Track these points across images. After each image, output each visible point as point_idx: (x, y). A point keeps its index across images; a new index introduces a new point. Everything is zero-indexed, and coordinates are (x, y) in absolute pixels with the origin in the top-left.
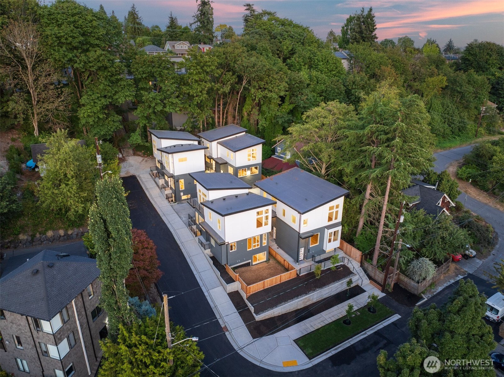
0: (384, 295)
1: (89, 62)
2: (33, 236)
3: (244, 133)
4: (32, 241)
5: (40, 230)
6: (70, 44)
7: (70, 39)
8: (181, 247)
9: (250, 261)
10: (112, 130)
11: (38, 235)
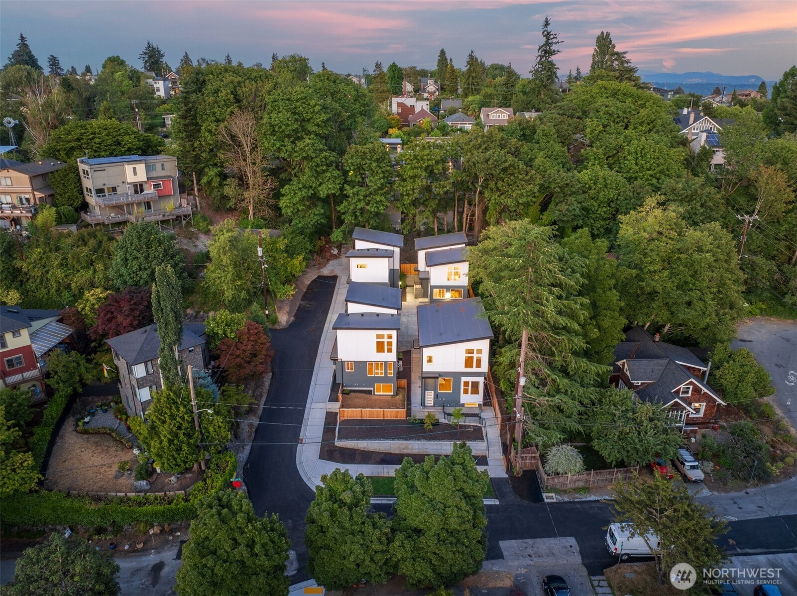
0: (506, 476)
1: (295, 152)
2: (198, 313)
3: (464, 245)
4: (196, 317)
5: (205, 309)
6: (283, 131)
7: (283, 127)
8: (318, 357)
9: (372, 389)
10: (312, 223)
11: (202, 313)
